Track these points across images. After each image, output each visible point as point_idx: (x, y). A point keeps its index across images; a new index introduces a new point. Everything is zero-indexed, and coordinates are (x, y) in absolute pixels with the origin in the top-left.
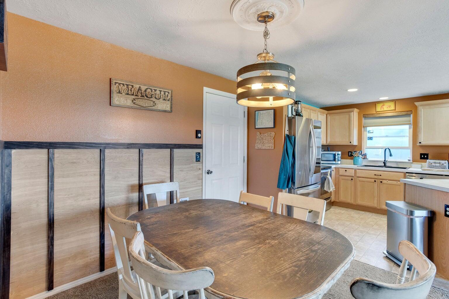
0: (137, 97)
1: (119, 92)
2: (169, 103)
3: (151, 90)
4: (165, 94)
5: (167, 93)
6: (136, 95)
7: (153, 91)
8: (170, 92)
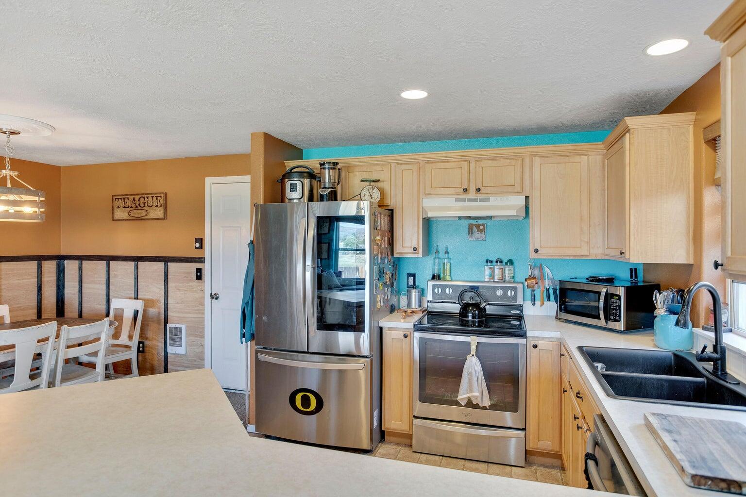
0: (131, 209)
1: (118, 207)
2: (162, 208)
3: (144, 198)
4: (157, 199)
5: (159, 198)
6: (132, 207)
7: (146, 198)
8: (162, 195)
